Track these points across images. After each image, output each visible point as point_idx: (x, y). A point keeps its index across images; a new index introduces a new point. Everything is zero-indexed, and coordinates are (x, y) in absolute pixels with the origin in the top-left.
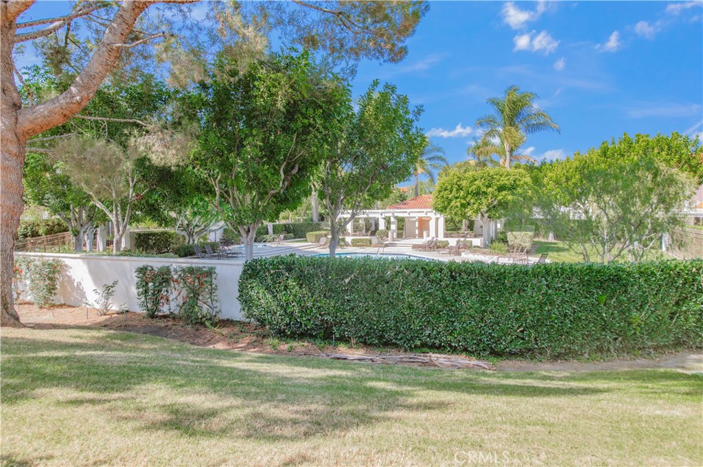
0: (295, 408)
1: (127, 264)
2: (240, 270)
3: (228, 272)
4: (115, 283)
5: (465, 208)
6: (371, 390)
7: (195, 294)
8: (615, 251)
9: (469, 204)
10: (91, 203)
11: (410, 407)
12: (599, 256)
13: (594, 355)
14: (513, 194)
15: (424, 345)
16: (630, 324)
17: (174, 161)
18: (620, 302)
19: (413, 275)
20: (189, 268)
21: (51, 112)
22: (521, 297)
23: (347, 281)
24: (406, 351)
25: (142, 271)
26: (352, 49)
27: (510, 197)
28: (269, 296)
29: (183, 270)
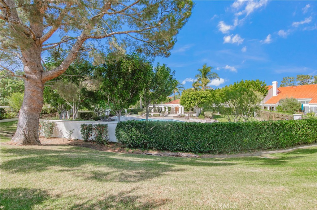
0: (135, 171)
1: (78, 123)
2: (116, 125)
3: (112, 126)
4: (73, 130)
5: (190, 104)
6: (160, 165)
7: (101, 133)
8: (238, 118)
9: (192, 102)
10: (66, 103)
11: (172, 171)
12: (233, 120)
13: (232, 152)
14: (206, 99)
15: (177, 150)
16: (243, 142)
17: (94, 89)
18: (240, 135)
19: (174, 126)
20: (99, 125)
21: (53, 73)
22: (208, 133)
23: (152, 129)
24: (171, 152)
25: (83, 125)
26: (153, 53)
27: (205, 100)
28: (126, 134)
29: (97, 125)
